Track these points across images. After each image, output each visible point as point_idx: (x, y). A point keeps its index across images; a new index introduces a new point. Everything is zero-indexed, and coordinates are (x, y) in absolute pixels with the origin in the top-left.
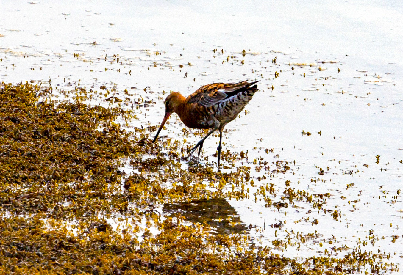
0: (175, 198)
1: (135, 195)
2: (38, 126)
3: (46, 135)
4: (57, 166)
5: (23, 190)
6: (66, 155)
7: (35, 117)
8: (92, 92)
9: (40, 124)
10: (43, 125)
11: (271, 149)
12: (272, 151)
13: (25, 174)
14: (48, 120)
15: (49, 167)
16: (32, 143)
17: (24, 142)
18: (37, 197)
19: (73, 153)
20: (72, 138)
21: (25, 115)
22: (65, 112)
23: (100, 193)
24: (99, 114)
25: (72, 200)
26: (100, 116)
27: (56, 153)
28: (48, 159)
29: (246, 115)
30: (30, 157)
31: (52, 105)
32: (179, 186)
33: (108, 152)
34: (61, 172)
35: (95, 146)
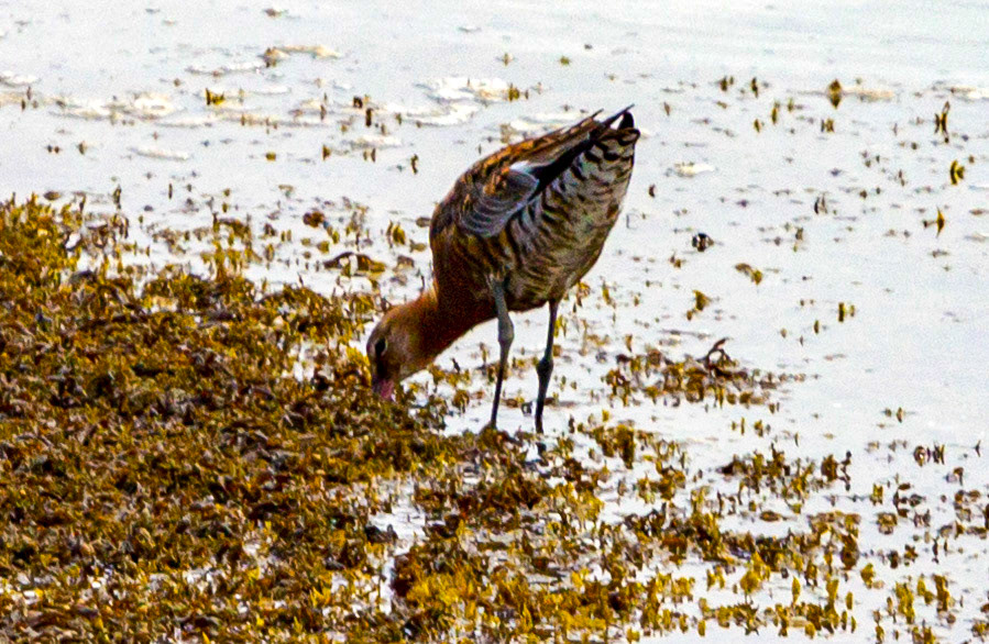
0: (580, 628)
1: (433, 615)
2: (72, 362)
3: (106, 395)
4: (146, 511)
5: (15, 597)
6: (177, 470)
7: (63, 327)
8: (273, 233)
9: (81, 353)
10: (92, 356)
11: (937, 449)
12: (938, 455)
13: (26, 539)
14: (111, 338)
15: (116, 511)
16: (52, 424)
17: (22, 421)
18: (72, 622)
19: (204, 462)
20: (198, 407)
21: (25, 319)
22: (173, 307)
23: (303, 610)
24: (298, 318)
25: (200, 635)
26: (303, 326)
27: (141, 459)
28: (111, 483)
29: (841, 319)
30: (44, 475)
31: (125, 285)
32: (596, 586)
33: (332, 457)
34: (160, 533)
35: (283, 434)
